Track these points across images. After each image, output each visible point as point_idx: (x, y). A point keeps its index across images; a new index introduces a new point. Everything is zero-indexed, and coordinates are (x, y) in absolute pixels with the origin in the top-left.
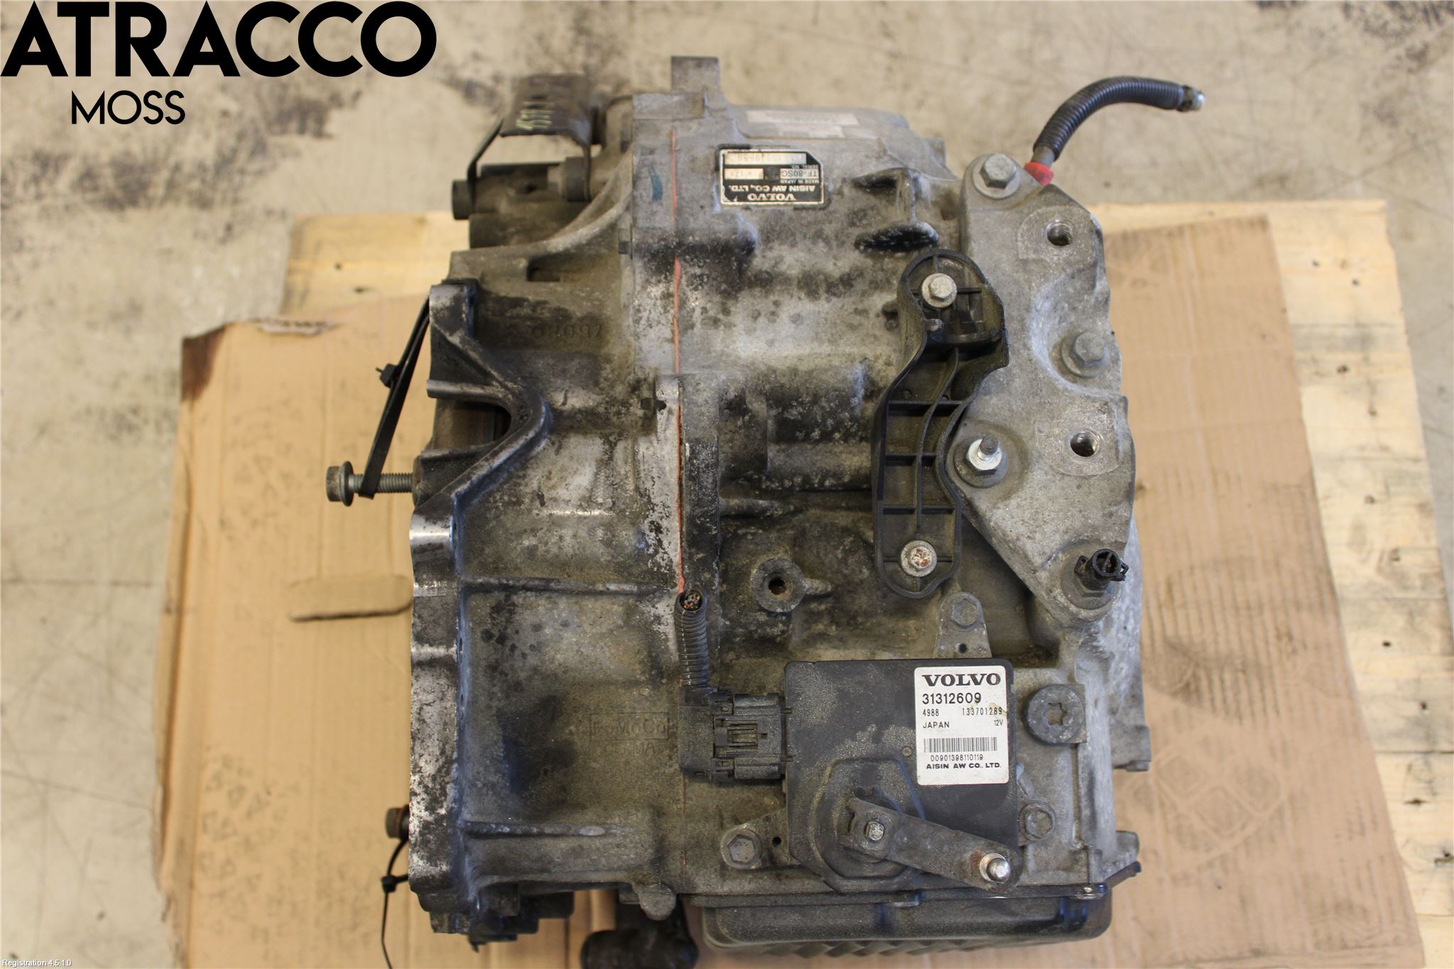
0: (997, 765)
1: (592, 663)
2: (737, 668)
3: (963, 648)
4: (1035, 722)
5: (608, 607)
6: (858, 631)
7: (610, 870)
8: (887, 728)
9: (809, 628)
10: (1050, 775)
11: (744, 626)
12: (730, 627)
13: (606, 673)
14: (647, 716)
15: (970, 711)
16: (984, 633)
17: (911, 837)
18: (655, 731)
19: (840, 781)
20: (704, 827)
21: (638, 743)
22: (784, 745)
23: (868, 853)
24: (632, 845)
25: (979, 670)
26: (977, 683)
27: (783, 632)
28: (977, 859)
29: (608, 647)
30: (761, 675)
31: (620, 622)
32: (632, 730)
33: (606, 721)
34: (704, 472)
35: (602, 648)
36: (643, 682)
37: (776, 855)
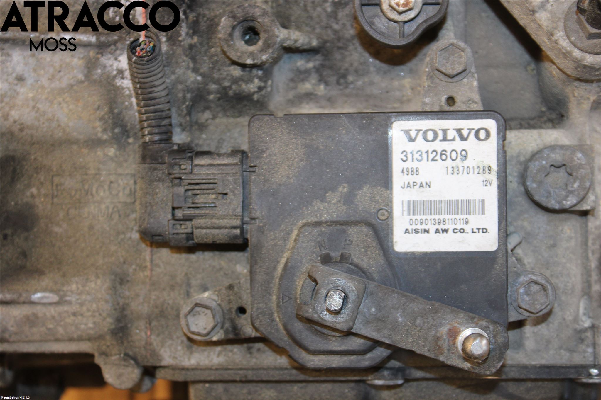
0: (485, 230)
1: (50, 120)
2: (211, 128)
3: (451, 100)
4: (534, 185)
5: (68, 60)
6: (347, 91)
7: (71, 340)
8: (361, 188)
9: (295, 88)
10: (554, 246)
11: (217, 82)
12: (202, 83)
13: (64, 131)
14: (112, 178)
15: (455, 171)
16: (475, 83)
17: (380, 309)
18: (121, 194)
19: (304, 245)
20: (169, 295)
21: (103, 206)
22: (245, 205)
23: (329, 325)
24: (90, 313)
25: (466, 124)
26: (463, 138)
27: (260, 89)
28: (454, 334)
29: (67, 102)
30: (236, 135)
31: (81, 77)
32: (97, 192)
33: (69, 183)
35: (60, 104)
36: (106, 141)
37: (239, 326)
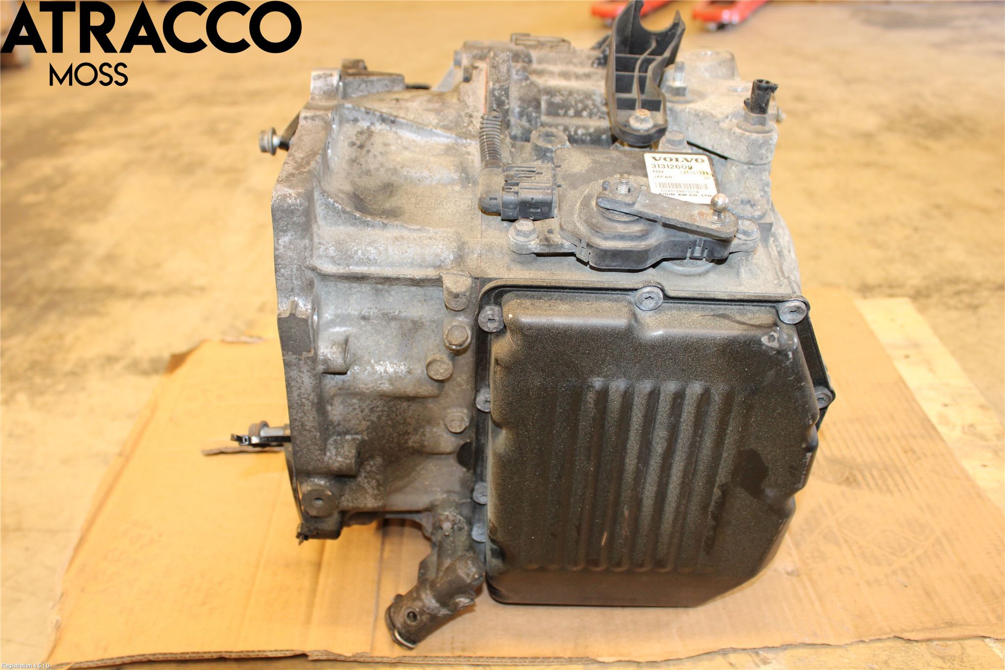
17: (651, 201)
20: (496, 241)
28: (702, 214)
32: (446, 204)
33: (427, 199)
34: (501, 64)
36: (455, 180)
37: (550, 238)
